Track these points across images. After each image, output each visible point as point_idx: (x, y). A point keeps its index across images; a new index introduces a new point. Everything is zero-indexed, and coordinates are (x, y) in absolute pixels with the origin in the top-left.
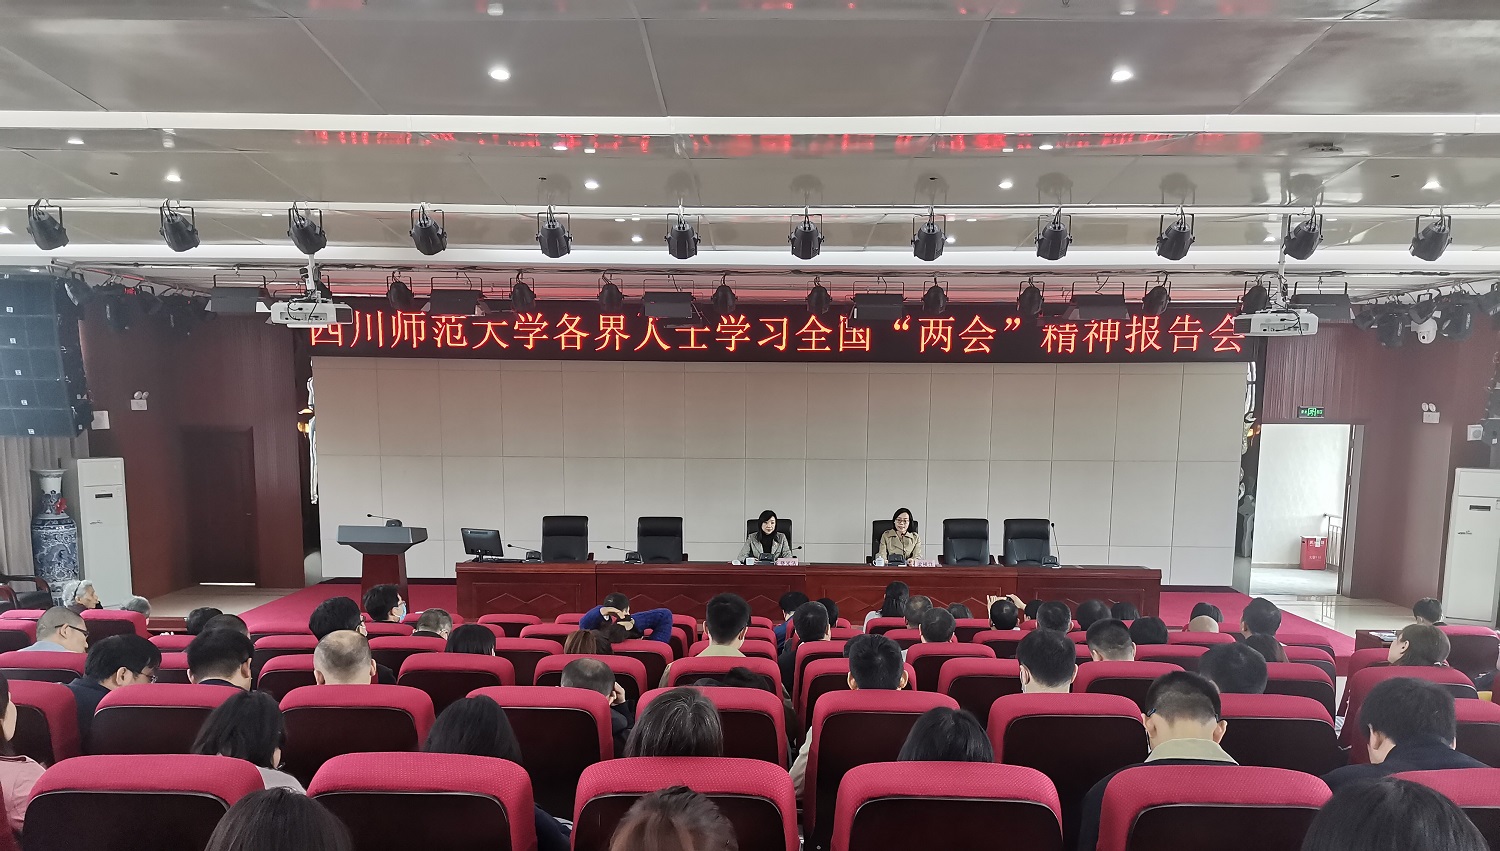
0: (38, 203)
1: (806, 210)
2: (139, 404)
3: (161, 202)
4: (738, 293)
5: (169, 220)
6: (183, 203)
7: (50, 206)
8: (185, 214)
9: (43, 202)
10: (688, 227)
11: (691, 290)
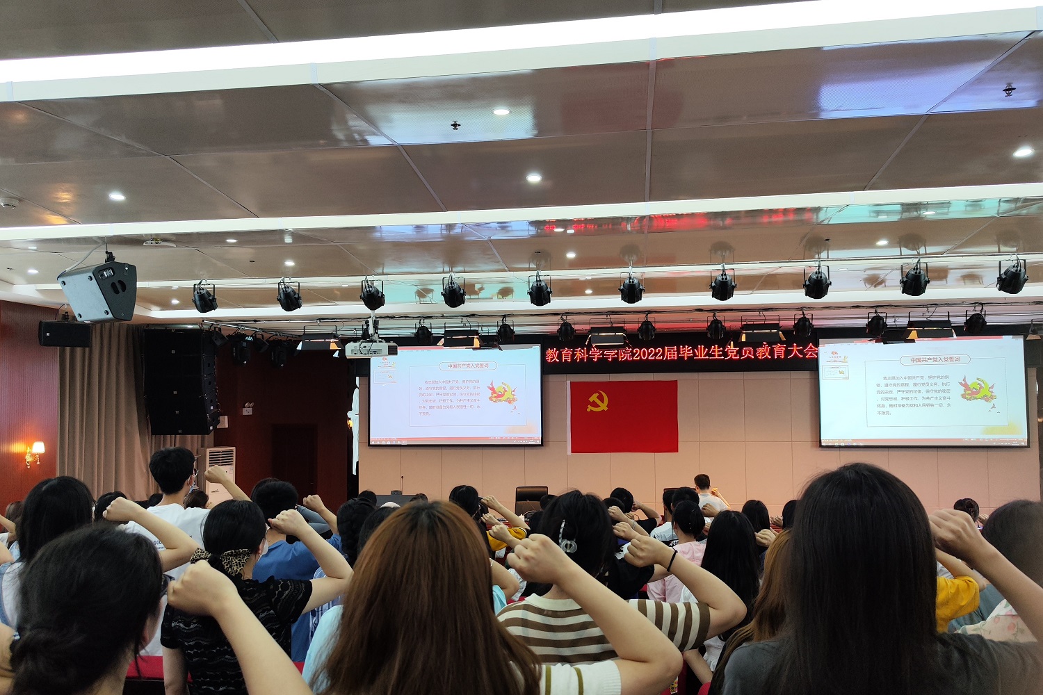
0: (200, 283)
1: (723, 267)
2: (247, 411)
3: (279, 280)
4: (657, 326)
5: (283, 291)
6: (293, 280)
7: (208, 284)
8: (294, 286)
9: (204, 282)
10: (636, 281)
11: (623, 325)
